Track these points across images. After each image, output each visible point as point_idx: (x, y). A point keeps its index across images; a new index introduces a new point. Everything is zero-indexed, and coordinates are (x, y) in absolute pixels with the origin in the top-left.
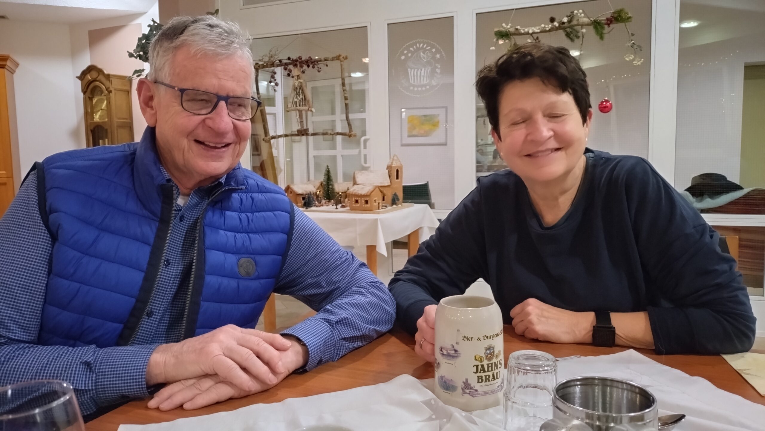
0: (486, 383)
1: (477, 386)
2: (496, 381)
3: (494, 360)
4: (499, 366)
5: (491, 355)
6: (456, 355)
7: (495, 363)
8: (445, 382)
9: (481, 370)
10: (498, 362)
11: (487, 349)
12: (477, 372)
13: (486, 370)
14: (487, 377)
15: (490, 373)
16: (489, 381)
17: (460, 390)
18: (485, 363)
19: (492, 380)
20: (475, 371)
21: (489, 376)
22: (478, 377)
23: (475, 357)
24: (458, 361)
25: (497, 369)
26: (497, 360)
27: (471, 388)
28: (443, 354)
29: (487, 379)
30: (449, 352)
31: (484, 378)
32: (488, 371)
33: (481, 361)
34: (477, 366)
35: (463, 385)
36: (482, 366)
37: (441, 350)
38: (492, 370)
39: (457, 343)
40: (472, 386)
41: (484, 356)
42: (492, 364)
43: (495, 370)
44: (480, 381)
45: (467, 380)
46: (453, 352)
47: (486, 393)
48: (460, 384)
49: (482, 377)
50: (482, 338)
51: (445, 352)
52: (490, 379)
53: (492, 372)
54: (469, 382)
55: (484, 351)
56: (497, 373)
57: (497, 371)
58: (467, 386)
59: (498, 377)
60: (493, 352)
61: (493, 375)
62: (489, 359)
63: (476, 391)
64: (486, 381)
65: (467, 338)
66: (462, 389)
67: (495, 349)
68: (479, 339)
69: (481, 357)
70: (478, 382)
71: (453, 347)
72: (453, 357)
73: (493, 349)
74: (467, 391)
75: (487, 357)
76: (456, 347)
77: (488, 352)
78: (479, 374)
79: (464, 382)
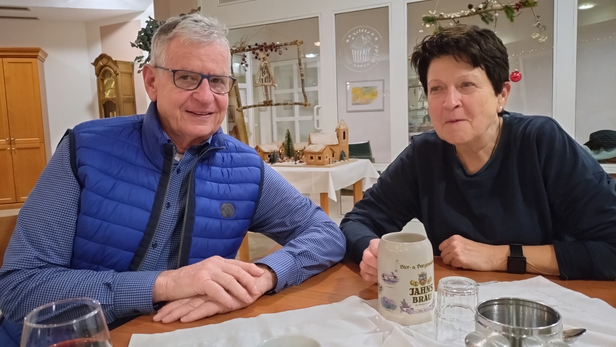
0: (420, 303)
1: (413, 306)
2: (428, 301)
3: (427, 285)
4: (431, 289)
5: (424, 280)
6: (395, 280)
7: (427, 287)
8: (387, 302)
9: (416, 292)
10: (429, 286)
11: (420, 276)
12: (412, 294)
13: (420, 293)
14: (421, 298)
15: (423, 295)
16: (422, 301)
17: (399, 309)
18: (419, 287)
19: (425, 301)
20: (411, 293)
21: (423, 297)
22: (414, 298)
23: (411, 282)
24: (397, 285)
25: (429, 291)
26: (429, 285)
27: (408, 307)
28: (385, 280)
29: (421, 300)
30: (390, 278)
31: (418, 299)
32: (422, 293)
33: (416, 285)
34: (413, 289)
35: (401, 304)
36: (417, 289)
37: (383, 277)
38: (425, 293)
39: (396, 271)
40: (409, 305)
41: (418, 281)
42: (424, 288)
43: (427, 292)
44: (415, 301)
45: (404, 300)
46: (393, 278)
47: (420, 311)
48: (399, 304)
49: (416, 298)
50: (416, 267)
51: (386, 278)
52: (424, 300)
53: (425, 294)
54: (406, 302)
55: (418, 277)
56: (429, 295)
57: (428, 293)
58: (404, 305)
59: (430, 298)
60: (425, 278)
61: (426, 296)
62: (423, 284)
63: (412, 309)
64: (420, 302)
65: (404, 267)
66: (401, 308)
67: (427, 276)
68: (414, 268)
69: (416, 282)
70: (414, 302)
71: (393, 274)
72: (393, 282)
73: (426, 276)
74: (405, 309)
75: (420, 282)
76: (396, 274)
77: (421, 278)
78: (414, 296)
79: (402, 302)
